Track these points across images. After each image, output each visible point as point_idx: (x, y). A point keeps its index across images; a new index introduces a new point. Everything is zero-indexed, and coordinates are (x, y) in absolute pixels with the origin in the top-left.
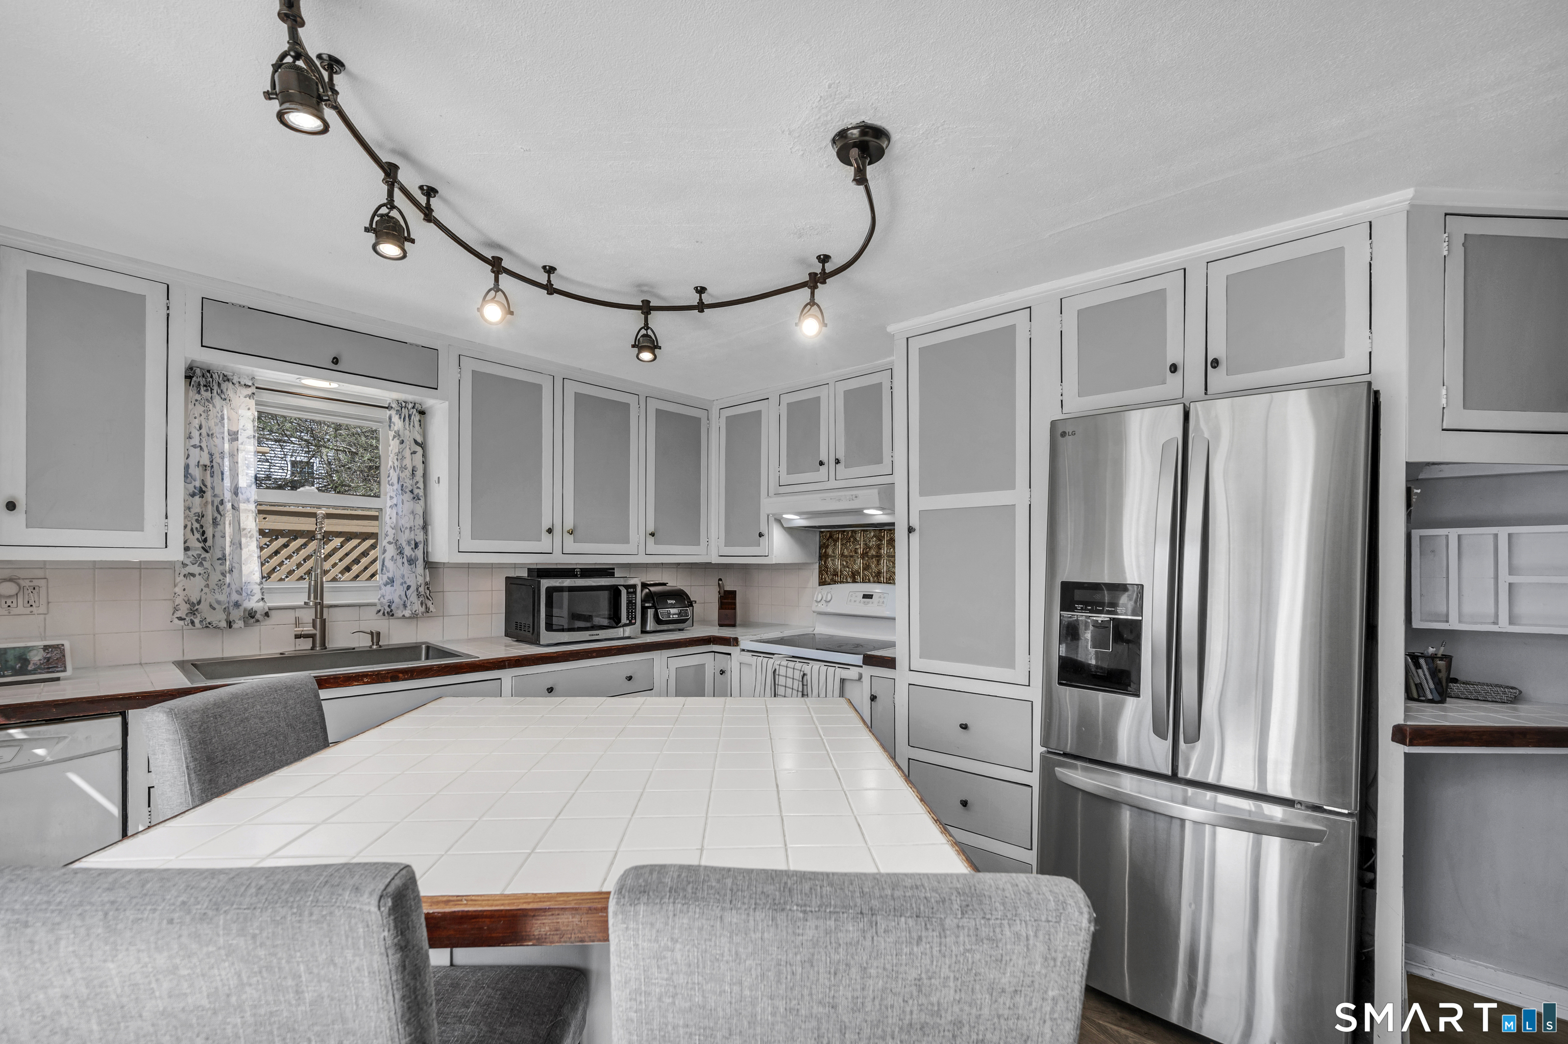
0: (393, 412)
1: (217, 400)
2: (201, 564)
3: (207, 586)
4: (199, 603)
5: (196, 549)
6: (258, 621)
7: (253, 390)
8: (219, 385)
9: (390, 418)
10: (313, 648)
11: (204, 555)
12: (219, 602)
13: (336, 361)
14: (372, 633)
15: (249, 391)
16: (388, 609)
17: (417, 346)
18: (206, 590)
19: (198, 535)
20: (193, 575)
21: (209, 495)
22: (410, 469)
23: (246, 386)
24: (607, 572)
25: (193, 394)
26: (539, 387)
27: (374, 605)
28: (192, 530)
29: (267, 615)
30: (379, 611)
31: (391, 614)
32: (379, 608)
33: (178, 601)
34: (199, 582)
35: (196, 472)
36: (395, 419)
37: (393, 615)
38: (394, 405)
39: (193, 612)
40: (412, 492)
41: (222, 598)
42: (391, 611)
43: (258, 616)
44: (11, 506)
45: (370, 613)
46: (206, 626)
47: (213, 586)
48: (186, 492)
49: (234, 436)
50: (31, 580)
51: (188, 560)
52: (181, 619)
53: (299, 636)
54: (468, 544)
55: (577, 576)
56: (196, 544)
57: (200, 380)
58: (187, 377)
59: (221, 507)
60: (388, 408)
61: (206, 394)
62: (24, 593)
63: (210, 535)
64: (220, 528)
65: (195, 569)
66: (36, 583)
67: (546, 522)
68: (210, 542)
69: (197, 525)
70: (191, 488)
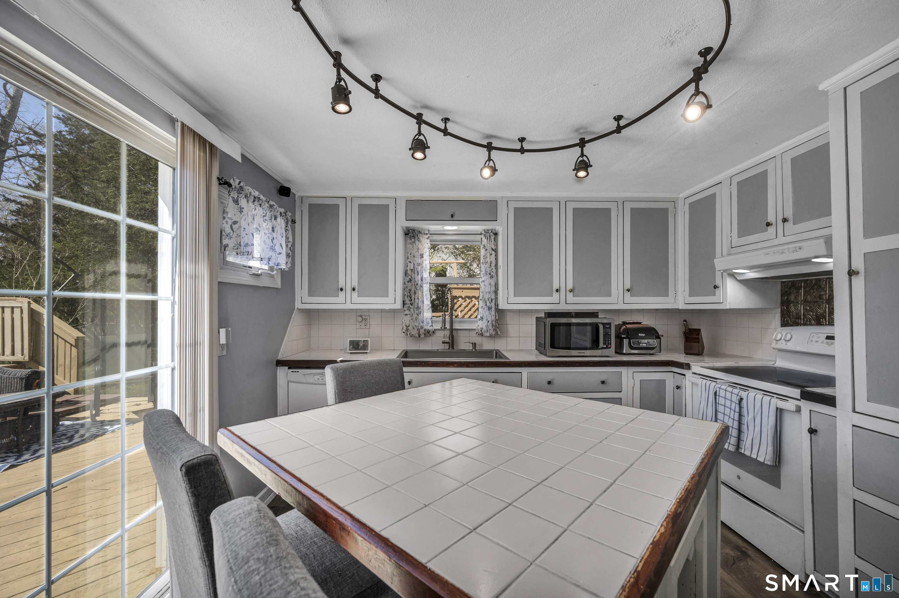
0: (483, 236)
1: (417, 242)
2: (410, 310)
3: (412, 319)
4: (409, 326)
5: (408, 304)
6: (430, 335)
7: (429, 235)
8: (417, 235)
9: (481, 239)
10: (449, 349)
11: (411, 306)
12: (416, 326)
13: (453, 215)
14: (472, 343)
15: (427, 236)
16: (480, 332)
17: (487, 201)
18: (411, 321)
19: (409, 298)
20: (407, 315)
21: (413, 281)
22: (489, 262)
23: (427, 234)
24: (594, 314)
25: (409, 240)
26: (551, 210)
27: (475, 330)
28: (407, 296)
29: (434, 332)
30: (477, 333)
31: (482, 335)
32: (477, 331)
33: (404, 325)
34: (409, 317)
35: (409, 272)
36: (484, 239)
37: (483, 335)
38: (483, 232)
39: (407, 330)
40: (490, 274)
41: (417, 324)
42: (482, 333)
43: (430, 333)
44: (354, 289)
45: (473, 333)
46: (412, 336)
47: (414, 319)
48: (406, 281)
49: (422, 256)
50: (365, 316)
51: (405, 309)
52: (404, 332)
53: (444, 343)
54: (512, 299)
55: (572, 317)
56: (408, 302)
57: (411, 234)
58: (406, 234)
59: (417, 286)
60: (481, 234)
61: (413, 240)
62: (364, 321)
63: (413, 298)
64: (417, 295)
65: (407, 312)
66: (367, 317)
67: (556, 286)
68: (413, 301)
69: (409, 294)
70: (408, 279)
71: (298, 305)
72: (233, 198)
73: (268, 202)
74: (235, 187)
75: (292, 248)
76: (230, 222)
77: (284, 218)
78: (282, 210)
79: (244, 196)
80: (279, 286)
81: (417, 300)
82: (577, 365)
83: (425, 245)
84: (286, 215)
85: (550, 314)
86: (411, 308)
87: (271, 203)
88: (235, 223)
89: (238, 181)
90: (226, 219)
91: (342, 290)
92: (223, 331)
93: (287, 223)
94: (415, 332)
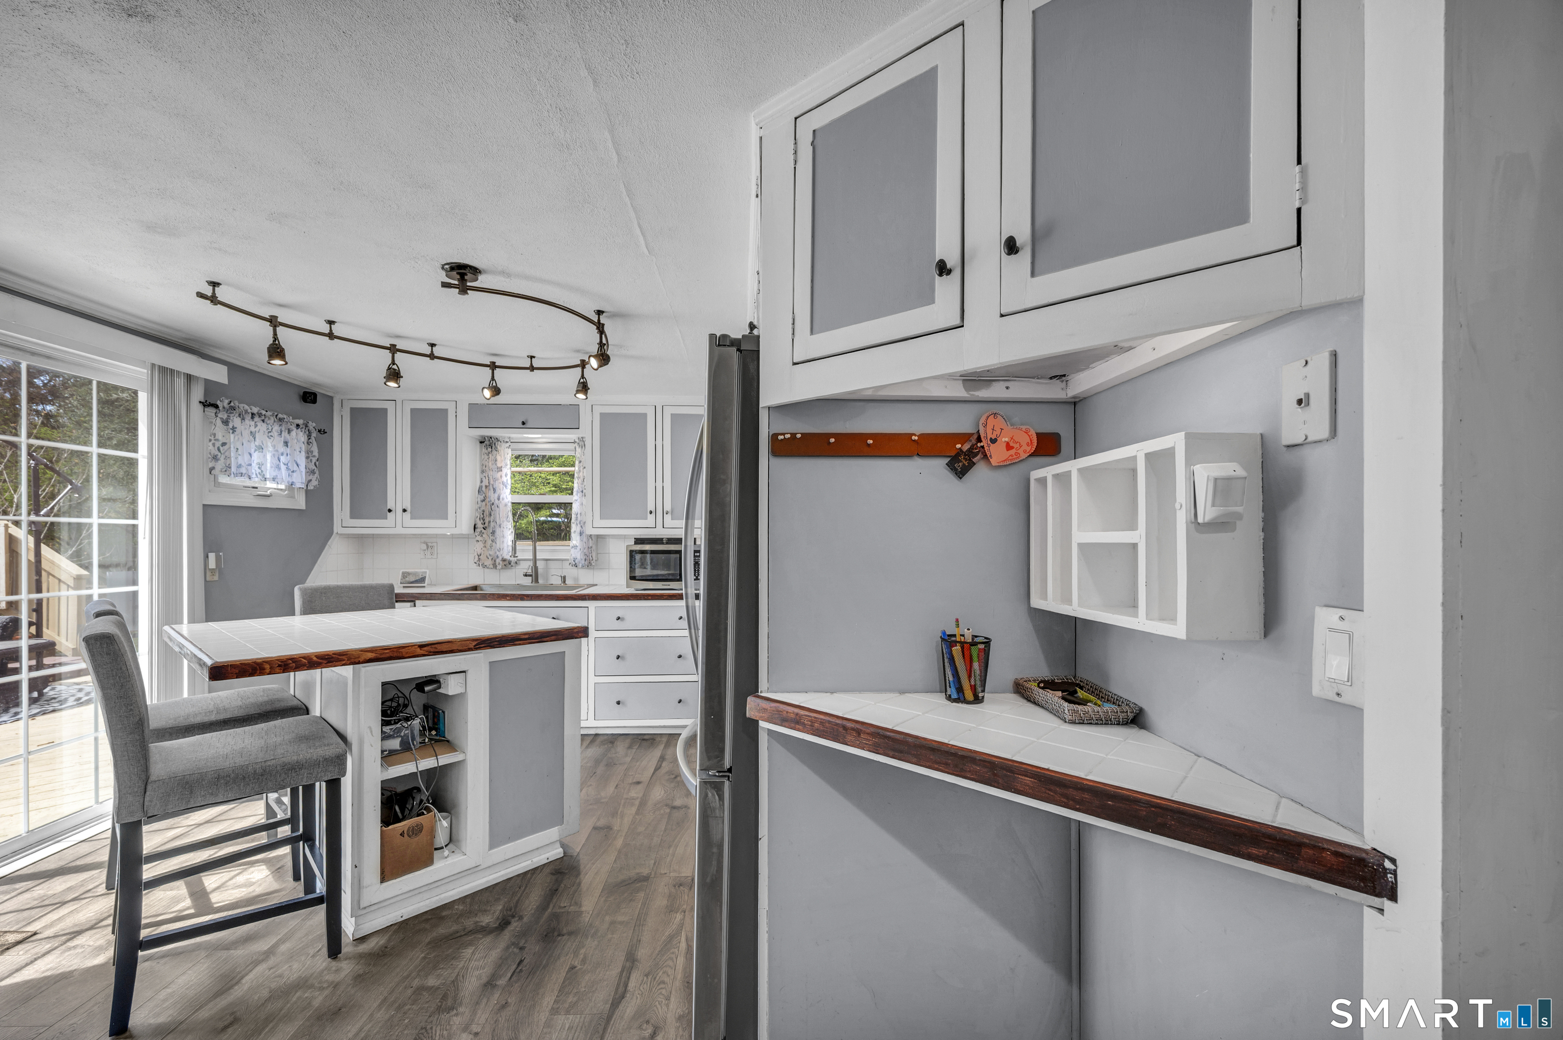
0: (576, 445)
1: (494, 452)
2: (482, 536)
3: (485, 547)
4: (480, 555)
5: (480, 528)
6: (512, 566)
7: (509, 444)
8: (495, 444)
9: (575, 448)
10: (532, 580)
11: (483, 531)
12: (490, 555)
13: (523, 423)
14: (560, 576)
15: (508, 445)
16: (574, 563)
17: (567, 405)
18: (485, 549)
19: (482, 521)
20: (478, 541)
21: (487, 500)
22: (582, 478)
23: (507, 442)
25: (484, 450)
26: (644, 416)
27: (568, 560)
28: (480, 519)
32: (570, 562)
33: (476, 554)
34: (481, 545)
35: (484, 489)
36: (577, 447)
37: (576, 566)
38: (577, 441)
39: (479, 559)
40: (582, 492)
41: (491, 553)
42: (576, 564)
43: (512, 564)
44: (404, 511)
45: (566, 564)
46: (485, 566)
47: (488, 546)
48: (479, 500)
49: (500, 469)
50: (432, 543)
51: (476, 534)
52: (475, 563)
53: (526, 575)
54: (599, 522)
55: (663, 543)
56: (480, 525)
57: (487, 442)
58: (481, 442)
59: (493, 507)
60: (574, 442)
61: (490, 449)
62: (430, 548)
63: (487, 521)
64: (492, 517)
65: (479, 538)
66: (433, 544)
67: (651, 507)
68: (486, 525)
69: (482, 516)
70: (482, 498)
71: (337, 528)
72: (221, 418)
73: (277, 416)
74: (224, 408)
75: (317, 463)
76: (218, 444)
77: (303, 430)
78: (300, 422)
79: (237, 415)
80: (303, 507)
81: (492, 524)
82: (650, 598)
83: (505, 456)
84: (306, 426)
85: (639, 541)
86: (483, 533)
87: (280, 416)
88: (224, 444)
89: (227, 401)
90: (213, 441)
91: (390, 511)
92: (212, 556)
93: (309, 436)
94: (489, 563)
